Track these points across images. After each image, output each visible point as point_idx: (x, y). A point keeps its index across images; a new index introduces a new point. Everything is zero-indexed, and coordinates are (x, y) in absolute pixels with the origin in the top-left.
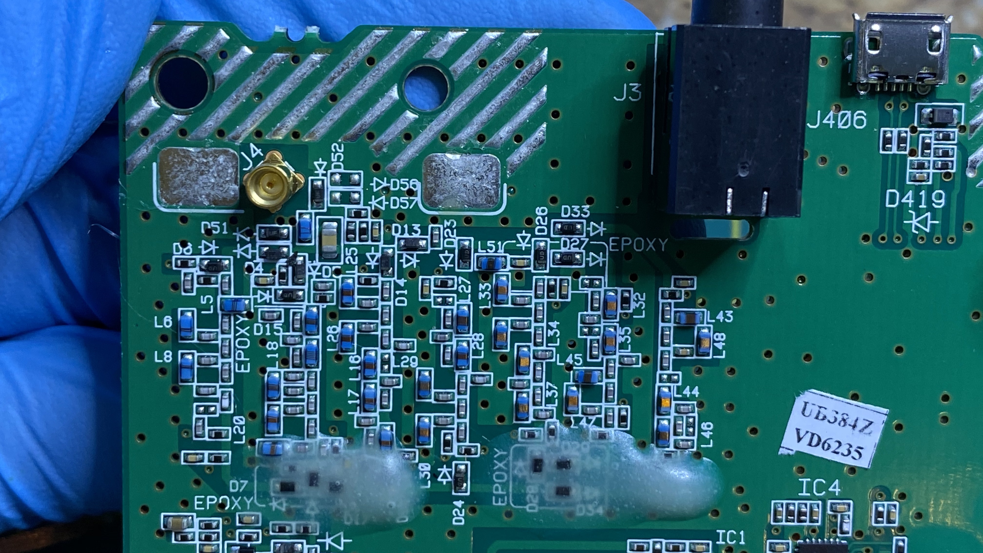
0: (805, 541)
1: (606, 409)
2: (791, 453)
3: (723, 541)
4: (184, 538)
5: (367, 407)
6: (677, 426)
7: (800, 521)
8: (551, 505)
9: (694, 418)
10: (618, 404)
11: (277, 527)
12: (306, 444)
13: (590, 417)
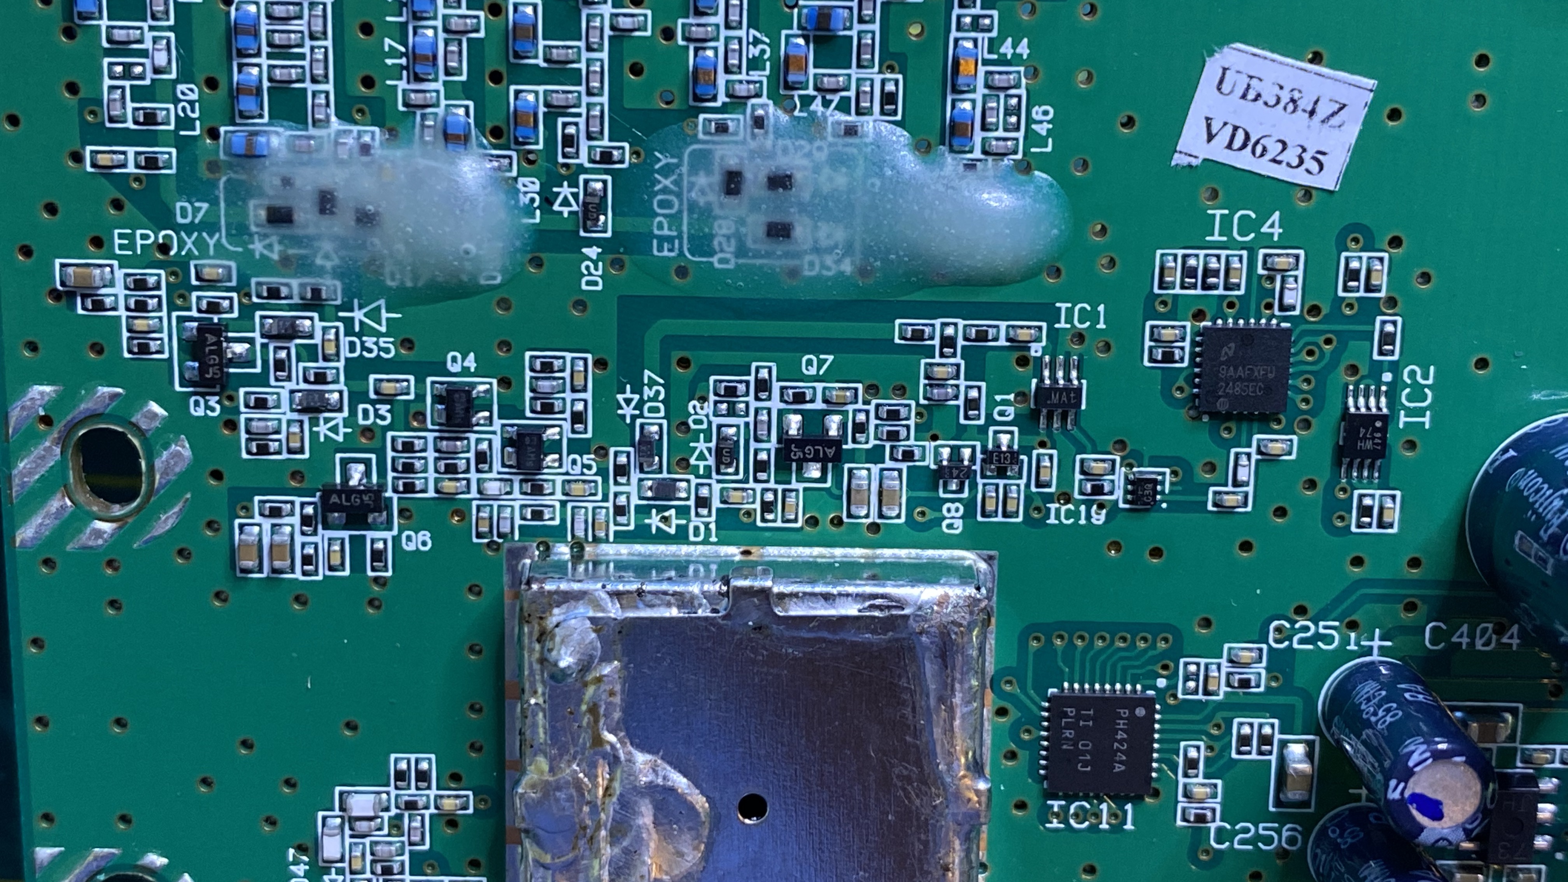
0: (1215, 323)
1: (858, 80)
2: (1194, 162)
3: (1066, 322)
4: (99, 306)
5: (419, 69)
6: (988, 113)
7: (1206, 287)
8: (757, 255)
9: (1019, 97)
10: (880, 72)
11: (265, 287)
12: (310, 138)
13: (829, 97)
